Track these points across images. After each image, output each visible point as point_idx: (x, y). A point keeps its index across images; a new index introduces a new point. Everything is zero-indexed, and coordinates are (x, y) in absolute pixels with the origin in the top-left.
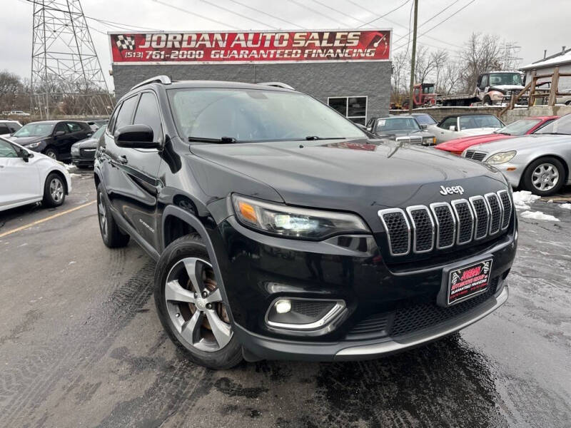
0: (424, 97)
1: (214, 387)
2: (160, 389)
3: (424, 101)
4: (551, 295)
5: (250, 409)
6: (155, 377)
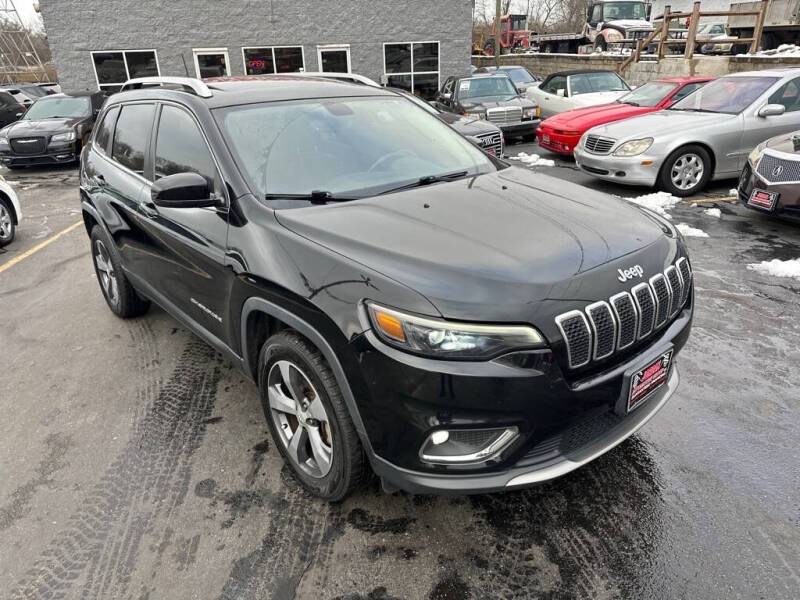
0: (513, 35)
1: (348, 525)
2: (281, 535)
3: (515, 44)
4: (714, 352)
5: (402, 548)
6: (268, 519)
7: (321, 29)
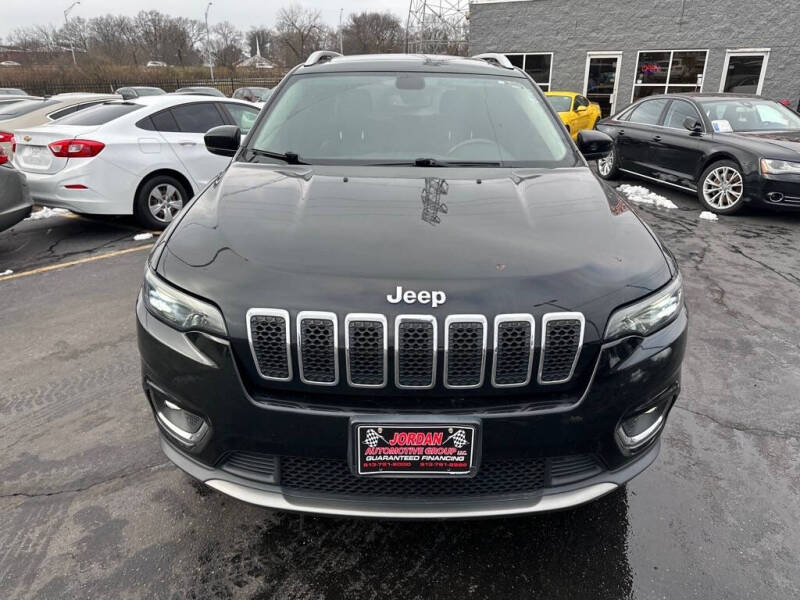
7: (736, 30)
